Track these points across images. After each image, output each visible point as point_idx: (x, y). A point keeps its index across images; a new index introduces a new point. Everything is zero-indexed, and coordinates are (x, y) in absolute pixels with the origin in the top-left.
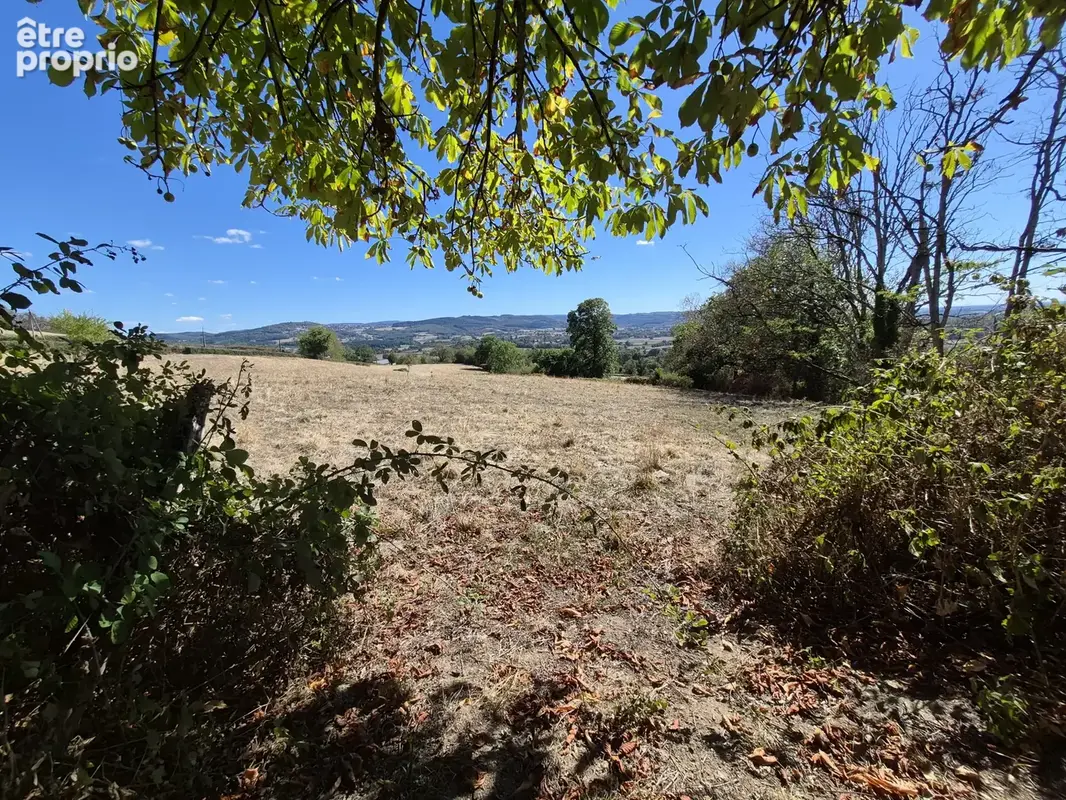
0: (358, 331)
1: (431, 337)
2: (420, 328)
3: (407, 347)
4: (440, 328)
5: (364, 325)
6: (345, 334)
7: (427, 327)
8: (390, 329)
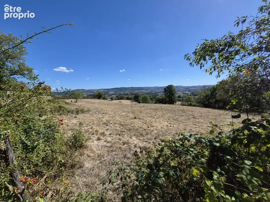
0: (95, 91)
1: (113, 93)
2: (110, 90)
3: (107, 95)
4: (116, 91)
5: (96, 90)
6: (92, 92)
7: (112, 90)
8: (103, 91)
